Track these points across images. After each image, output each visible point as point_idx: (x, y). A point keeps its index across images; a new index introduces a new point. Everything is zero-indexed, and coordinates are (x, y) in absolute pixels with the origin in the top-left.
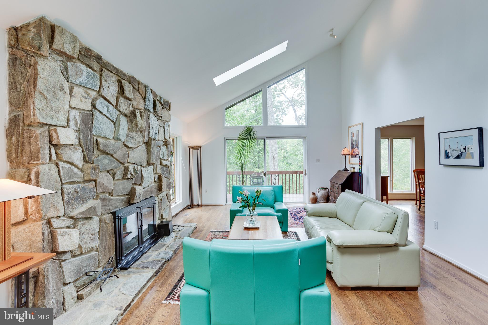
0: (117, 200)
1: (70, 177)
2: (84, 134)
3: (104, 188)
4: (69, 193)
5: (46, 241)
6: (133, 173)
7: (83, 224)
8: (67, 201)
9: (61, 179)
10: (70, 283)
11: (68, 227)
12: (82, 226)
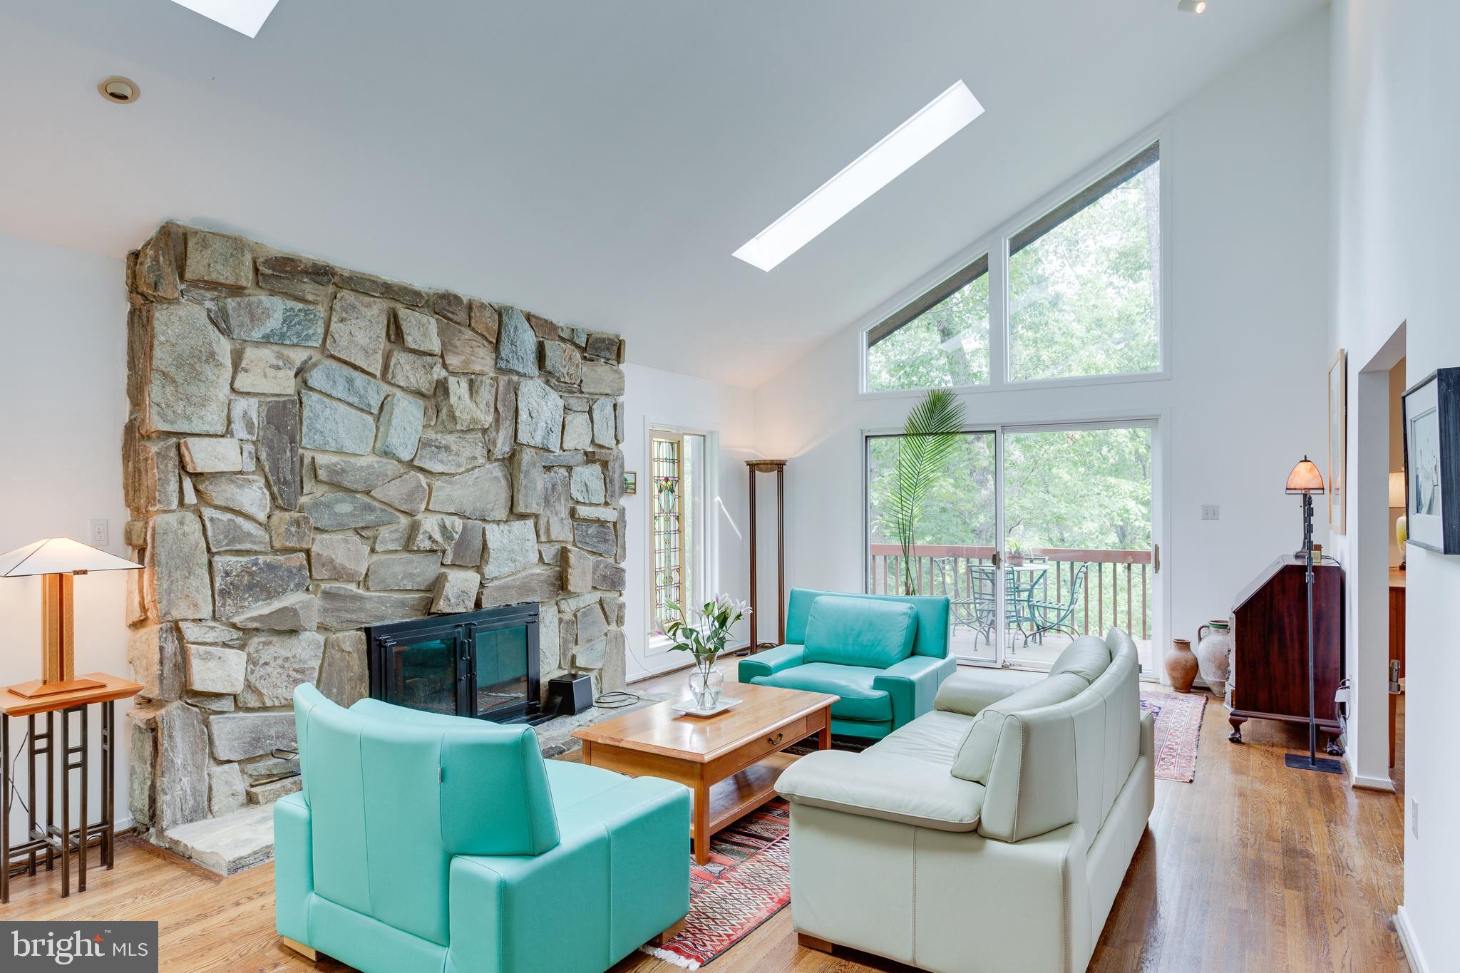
0: (381, 601)
1: (232, 541)
2: (271, 448)
3: (335, 568)
4: (227, 574)
5: (168, 665)
6: (438, 537)
7: (264, 643)
8: (221, 591)
9: (208, 543)
10: (229, 762)
11: (225, 645)
12: (261, 647)
